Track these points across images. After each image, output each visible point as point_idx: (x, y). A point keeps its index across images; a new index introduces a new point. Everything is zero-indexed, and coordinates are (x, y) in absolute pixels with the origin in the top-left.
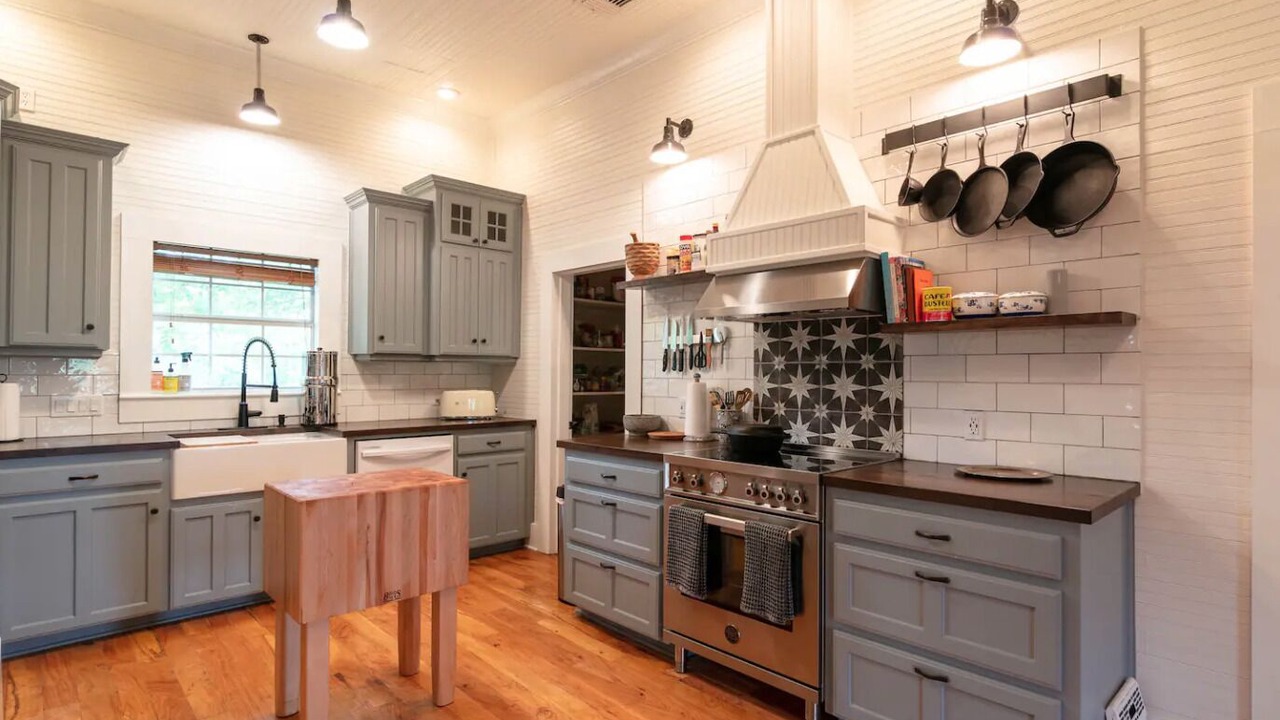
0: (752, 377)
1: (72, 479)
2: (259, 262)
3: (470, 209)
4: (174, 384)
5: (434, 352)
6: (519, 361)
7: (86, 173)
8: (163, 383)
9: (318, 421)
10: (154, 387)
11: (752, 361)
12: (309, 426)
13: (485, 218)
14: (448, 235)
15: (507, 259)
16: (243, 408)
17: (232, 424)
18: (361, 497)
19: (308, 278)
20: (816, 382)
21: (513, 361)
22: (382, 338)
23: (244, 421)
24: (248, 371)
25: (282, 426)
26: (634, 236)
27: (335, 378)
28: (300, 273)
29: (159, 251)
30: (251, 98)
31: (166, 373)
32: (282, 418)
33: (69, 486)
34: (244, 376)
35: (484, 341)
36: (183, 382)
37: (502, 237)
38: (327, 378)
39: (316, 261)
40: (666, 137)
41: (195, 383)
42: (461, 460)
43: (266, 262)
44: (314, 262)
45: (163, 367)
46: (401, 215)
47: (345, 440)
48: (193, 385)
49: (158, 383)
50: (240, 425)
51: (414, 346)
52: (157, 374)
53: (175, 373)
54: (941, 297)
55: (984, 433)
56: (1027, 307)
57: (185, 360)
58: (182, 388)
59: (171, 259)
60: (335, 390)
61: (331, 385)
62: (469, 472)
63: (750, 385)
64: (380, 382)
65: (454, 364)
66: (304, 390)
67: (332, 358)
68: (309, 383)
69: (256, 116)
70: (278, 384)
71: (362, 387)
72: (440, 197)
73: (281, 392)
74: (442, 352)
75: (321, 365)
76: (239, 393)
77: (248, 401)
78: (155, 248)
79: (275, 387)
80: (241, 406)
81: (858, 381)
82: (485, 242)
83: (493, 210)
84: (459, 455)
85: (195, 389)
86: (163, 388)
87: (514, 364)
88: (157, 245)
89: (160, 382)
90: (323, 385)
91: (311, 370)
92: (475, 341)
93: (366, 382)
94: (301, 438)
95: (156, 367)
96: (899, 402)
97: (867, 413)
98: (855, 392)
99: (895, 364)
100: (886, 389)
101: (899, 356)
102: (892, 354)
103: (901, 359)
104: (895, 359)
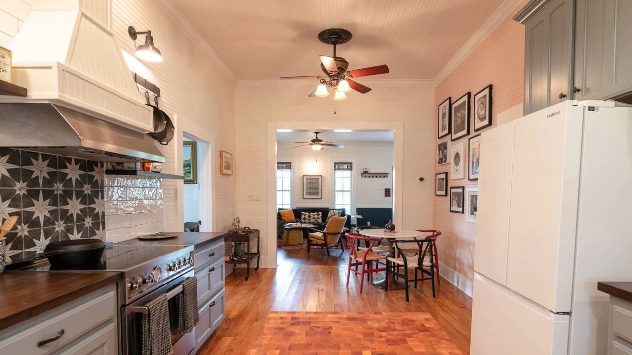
20: (54, 205)
81: (82, 202)
96: (103, 213)
97: (89, 223)
98: (81, 210)
99: (101, 191)
100: (97, 206)
101: (102, 186)
102: (100, 186)
103: (103, 188)
104: (101, 188)
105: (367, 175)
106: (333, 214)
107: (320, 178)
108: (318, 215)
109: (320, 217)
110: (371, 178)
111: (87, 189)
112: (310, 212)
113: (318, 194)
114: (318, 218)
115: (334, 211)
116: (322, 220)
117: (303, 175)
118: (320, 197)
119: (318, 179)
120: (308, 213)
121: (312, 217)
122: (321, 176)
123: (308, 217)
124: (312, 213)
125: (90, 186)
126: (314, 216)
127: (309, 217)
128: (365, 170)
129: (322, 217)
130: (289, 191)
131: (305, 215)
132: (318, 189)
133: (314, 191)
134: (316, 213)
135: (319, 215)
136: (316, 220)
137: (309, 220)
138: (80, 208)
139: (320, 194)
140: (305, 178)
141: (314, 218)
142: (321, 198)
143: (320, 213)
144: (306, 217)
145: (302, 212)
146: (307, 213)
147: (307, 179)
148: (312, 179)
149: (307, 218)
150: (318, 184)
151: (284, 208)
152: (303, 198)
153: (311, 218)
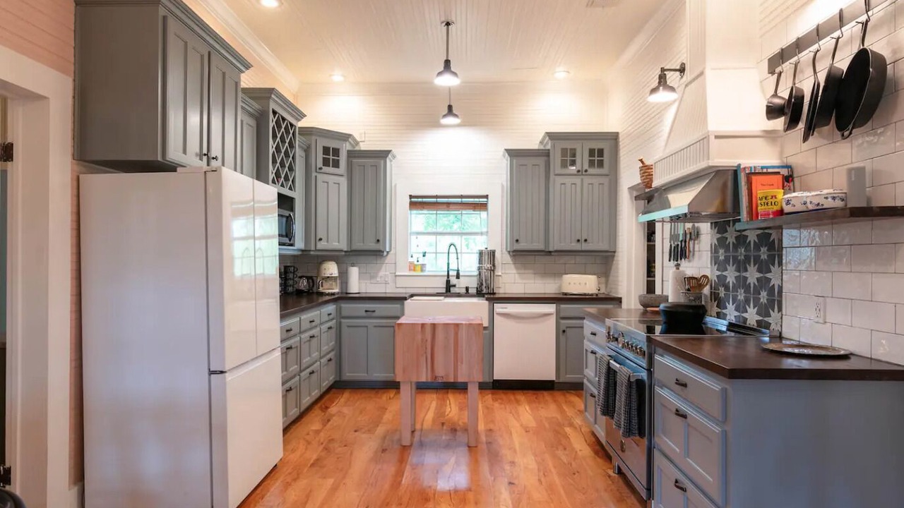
0: (709, 266)
1: (366, 311)
2: (460, 200)
3: (575, 149)
4: (418, 268)
5: (551, 249)
6: (616, 254)
7: (376, 167)
8: (414, 268)
9: (484, 291)
10: (410, 270)
11: (709, 252)
12: (479, 294)
13: (586, 154)
14: (559, 170)
15: (605, 180)
16: (448, 282)
17: (444, 291)
18: (423, 325)
19: (483, 206)
20: (739, 271)
21: (613, 254)
22: (517, 241)
23: (449, 290)
24: (450, 262)
25: (467, 293)
26: (641, 161)
27: (494, 265)
28: (478, 204)
29: (413, 200)
30: (446, 111)
31: (416, 263)
32: (467, 289)
33: (364, 314)
34: (448, 264)
35: (586, 240)
36: (423, 266)
37: (601, 164)
38: (489, 266)
39: (487, 196)
40: (659, 83)
41: (428, 268)
42: (563, 321)
43: (463, 200)
44: (487, 197)
45: (414, 260)
46: (531, 161)
47: (487, 302)
48: (427, 269)
49: (412, 268)
50: (447, 291)
51: (540, 246)
52: (411, 263)
53: (420, 263)
54: (766, 198)
55: (825, 316)
56: (818, 204)
57: (424, 256)
58: (422, 271)
59: (418, 203)
60: (494, 273)
61: (491, 270)
62: (568, 330)
63: (708, 273)
64: (525, 269)
65: (577, 257)
66: (476, 273)
67: (492, 254)
68: (479, 268)
69: (450, 120)
70: (460, 269)
71: (515, 271)
72: (554, 146)
73: (461, 274)
74: (555, 249)
75: (486, 258)
76: (446, 274)
77: (450, 278)
78: (410, 199)
79: (458, 271)
80: (447, 281)
81: (759, 271)
82: (586, 171)
83: (593, 147)
84: (560, 318)
85: (429, 271)
86: (414, 270)
87: (613, 256)
88: (411, 197)
89: (412, 267)
90: (487, 270)
91: (480, 261)
92: (578, 241)
93: (517, 268)
94: (475, 300)
95: (410, 260)
96: (781, 288)
97: (764, 297)
98: (758, 279)
99: (778, 255)
100: (774, 276)
101: (781, 248)
102: (776, 246)
103: (782, 251)
104: (778, 251)
111: (764, 253)
125: (766, 248)
138: (757, 276)
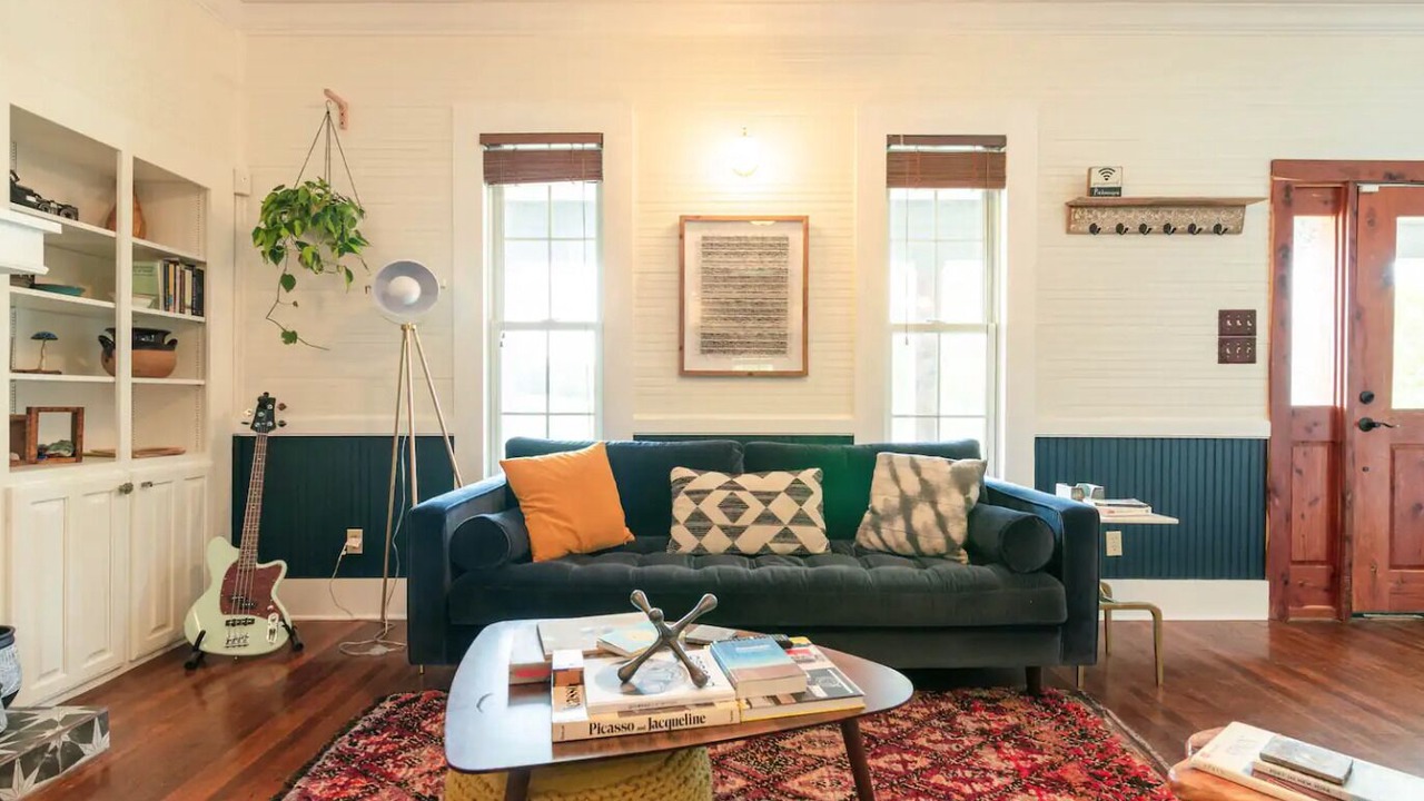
105: (1107, 219)
106: (911, 485)
107: (795, 236)
108: (798, 492)
109: (813, 505)
110: (1133, 241)
112: (734, 472)
113: (779, 347)
114: (801, 519)
115: (916, 469)
116: (828, 534)
117: (685, 220)
118: (798, 367)
119: (781, 246)
120: (722, 478)
121: (756, 508)
122: (802, 221)
123: (723, 506)
124: (748, 481)
126: (766, 497)
127: (733, 507)
128: (1098, 181)
129: (826, 509)
130: (585, 326)
131: (698, 495)
132: (777, 312)
133: (752, 327)
134: (779, 480)
135: (809, 492)
136: (786, 535)
137: (733, 532)
139: (795, 345)
140: (693, 236)
141: (767, 518)
142: (802, 374)
143: (809, 476)
144: (710, 507)
145: (678, 473)
146: (713, 479)
147: (709, 247)
148: (741, 246)
149: (719, 518)
150: (779, 280)
151: (557, 436)
152: (684, 374)
153: (746, 519)
